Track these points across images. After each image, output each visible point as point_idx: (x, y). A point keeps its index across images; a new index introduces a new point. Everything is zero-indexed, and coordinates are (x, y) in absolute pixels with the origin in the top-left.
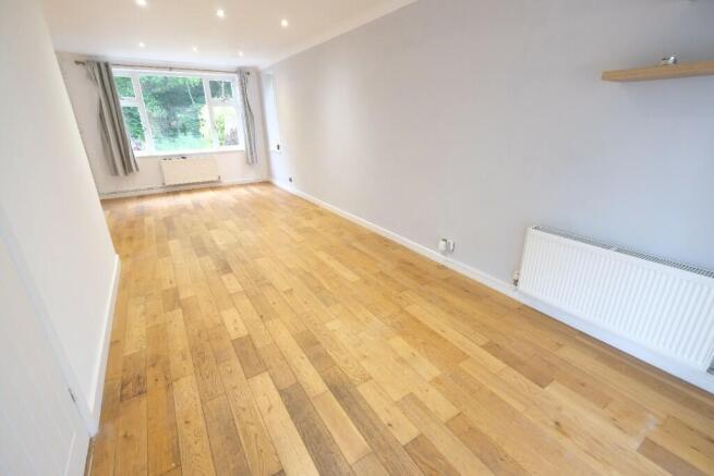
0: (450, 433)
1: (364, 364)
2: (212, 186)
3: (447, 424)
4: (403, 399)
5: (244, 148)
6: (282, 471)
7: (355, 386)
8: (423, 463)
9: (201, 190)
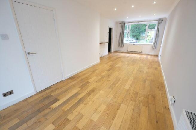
0: (73, 128)
1: (91, 102)
2: (139, 53)
3: (75, 126)
4: (81, 114)
5: (152, 44)
6: (59, 100)
7: (82, 103)
8: (63, 122)
9: (136, 54)
